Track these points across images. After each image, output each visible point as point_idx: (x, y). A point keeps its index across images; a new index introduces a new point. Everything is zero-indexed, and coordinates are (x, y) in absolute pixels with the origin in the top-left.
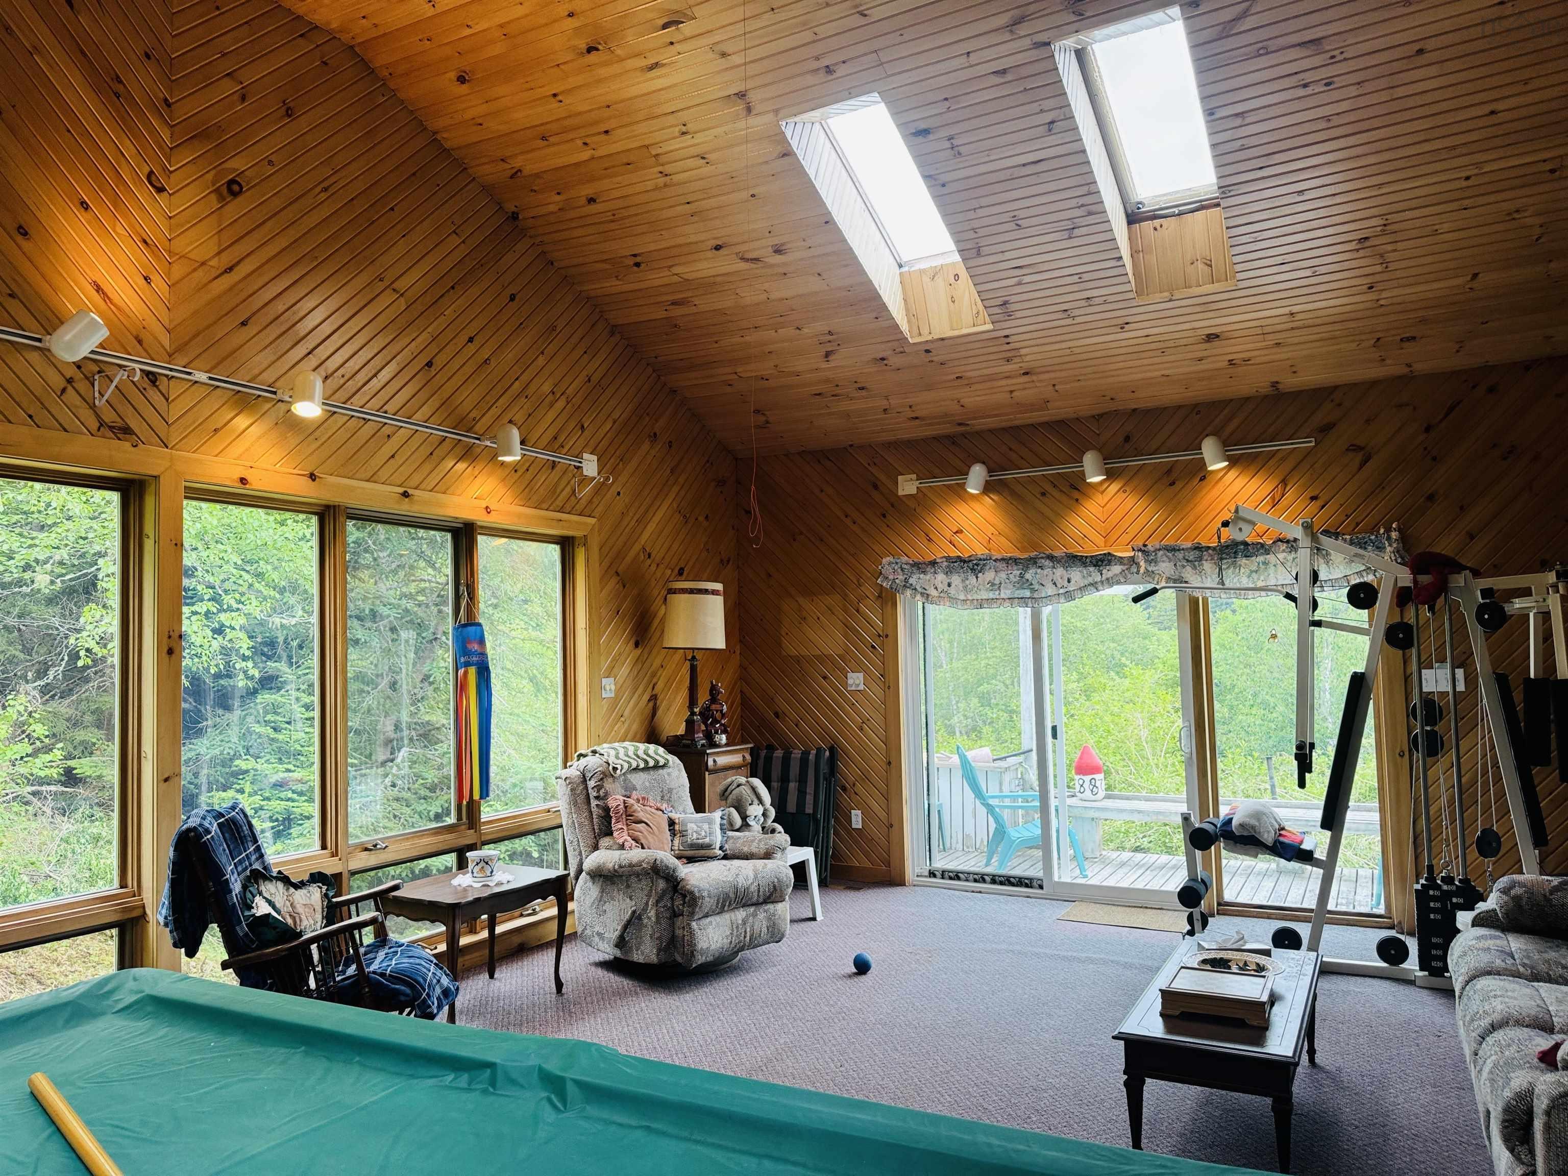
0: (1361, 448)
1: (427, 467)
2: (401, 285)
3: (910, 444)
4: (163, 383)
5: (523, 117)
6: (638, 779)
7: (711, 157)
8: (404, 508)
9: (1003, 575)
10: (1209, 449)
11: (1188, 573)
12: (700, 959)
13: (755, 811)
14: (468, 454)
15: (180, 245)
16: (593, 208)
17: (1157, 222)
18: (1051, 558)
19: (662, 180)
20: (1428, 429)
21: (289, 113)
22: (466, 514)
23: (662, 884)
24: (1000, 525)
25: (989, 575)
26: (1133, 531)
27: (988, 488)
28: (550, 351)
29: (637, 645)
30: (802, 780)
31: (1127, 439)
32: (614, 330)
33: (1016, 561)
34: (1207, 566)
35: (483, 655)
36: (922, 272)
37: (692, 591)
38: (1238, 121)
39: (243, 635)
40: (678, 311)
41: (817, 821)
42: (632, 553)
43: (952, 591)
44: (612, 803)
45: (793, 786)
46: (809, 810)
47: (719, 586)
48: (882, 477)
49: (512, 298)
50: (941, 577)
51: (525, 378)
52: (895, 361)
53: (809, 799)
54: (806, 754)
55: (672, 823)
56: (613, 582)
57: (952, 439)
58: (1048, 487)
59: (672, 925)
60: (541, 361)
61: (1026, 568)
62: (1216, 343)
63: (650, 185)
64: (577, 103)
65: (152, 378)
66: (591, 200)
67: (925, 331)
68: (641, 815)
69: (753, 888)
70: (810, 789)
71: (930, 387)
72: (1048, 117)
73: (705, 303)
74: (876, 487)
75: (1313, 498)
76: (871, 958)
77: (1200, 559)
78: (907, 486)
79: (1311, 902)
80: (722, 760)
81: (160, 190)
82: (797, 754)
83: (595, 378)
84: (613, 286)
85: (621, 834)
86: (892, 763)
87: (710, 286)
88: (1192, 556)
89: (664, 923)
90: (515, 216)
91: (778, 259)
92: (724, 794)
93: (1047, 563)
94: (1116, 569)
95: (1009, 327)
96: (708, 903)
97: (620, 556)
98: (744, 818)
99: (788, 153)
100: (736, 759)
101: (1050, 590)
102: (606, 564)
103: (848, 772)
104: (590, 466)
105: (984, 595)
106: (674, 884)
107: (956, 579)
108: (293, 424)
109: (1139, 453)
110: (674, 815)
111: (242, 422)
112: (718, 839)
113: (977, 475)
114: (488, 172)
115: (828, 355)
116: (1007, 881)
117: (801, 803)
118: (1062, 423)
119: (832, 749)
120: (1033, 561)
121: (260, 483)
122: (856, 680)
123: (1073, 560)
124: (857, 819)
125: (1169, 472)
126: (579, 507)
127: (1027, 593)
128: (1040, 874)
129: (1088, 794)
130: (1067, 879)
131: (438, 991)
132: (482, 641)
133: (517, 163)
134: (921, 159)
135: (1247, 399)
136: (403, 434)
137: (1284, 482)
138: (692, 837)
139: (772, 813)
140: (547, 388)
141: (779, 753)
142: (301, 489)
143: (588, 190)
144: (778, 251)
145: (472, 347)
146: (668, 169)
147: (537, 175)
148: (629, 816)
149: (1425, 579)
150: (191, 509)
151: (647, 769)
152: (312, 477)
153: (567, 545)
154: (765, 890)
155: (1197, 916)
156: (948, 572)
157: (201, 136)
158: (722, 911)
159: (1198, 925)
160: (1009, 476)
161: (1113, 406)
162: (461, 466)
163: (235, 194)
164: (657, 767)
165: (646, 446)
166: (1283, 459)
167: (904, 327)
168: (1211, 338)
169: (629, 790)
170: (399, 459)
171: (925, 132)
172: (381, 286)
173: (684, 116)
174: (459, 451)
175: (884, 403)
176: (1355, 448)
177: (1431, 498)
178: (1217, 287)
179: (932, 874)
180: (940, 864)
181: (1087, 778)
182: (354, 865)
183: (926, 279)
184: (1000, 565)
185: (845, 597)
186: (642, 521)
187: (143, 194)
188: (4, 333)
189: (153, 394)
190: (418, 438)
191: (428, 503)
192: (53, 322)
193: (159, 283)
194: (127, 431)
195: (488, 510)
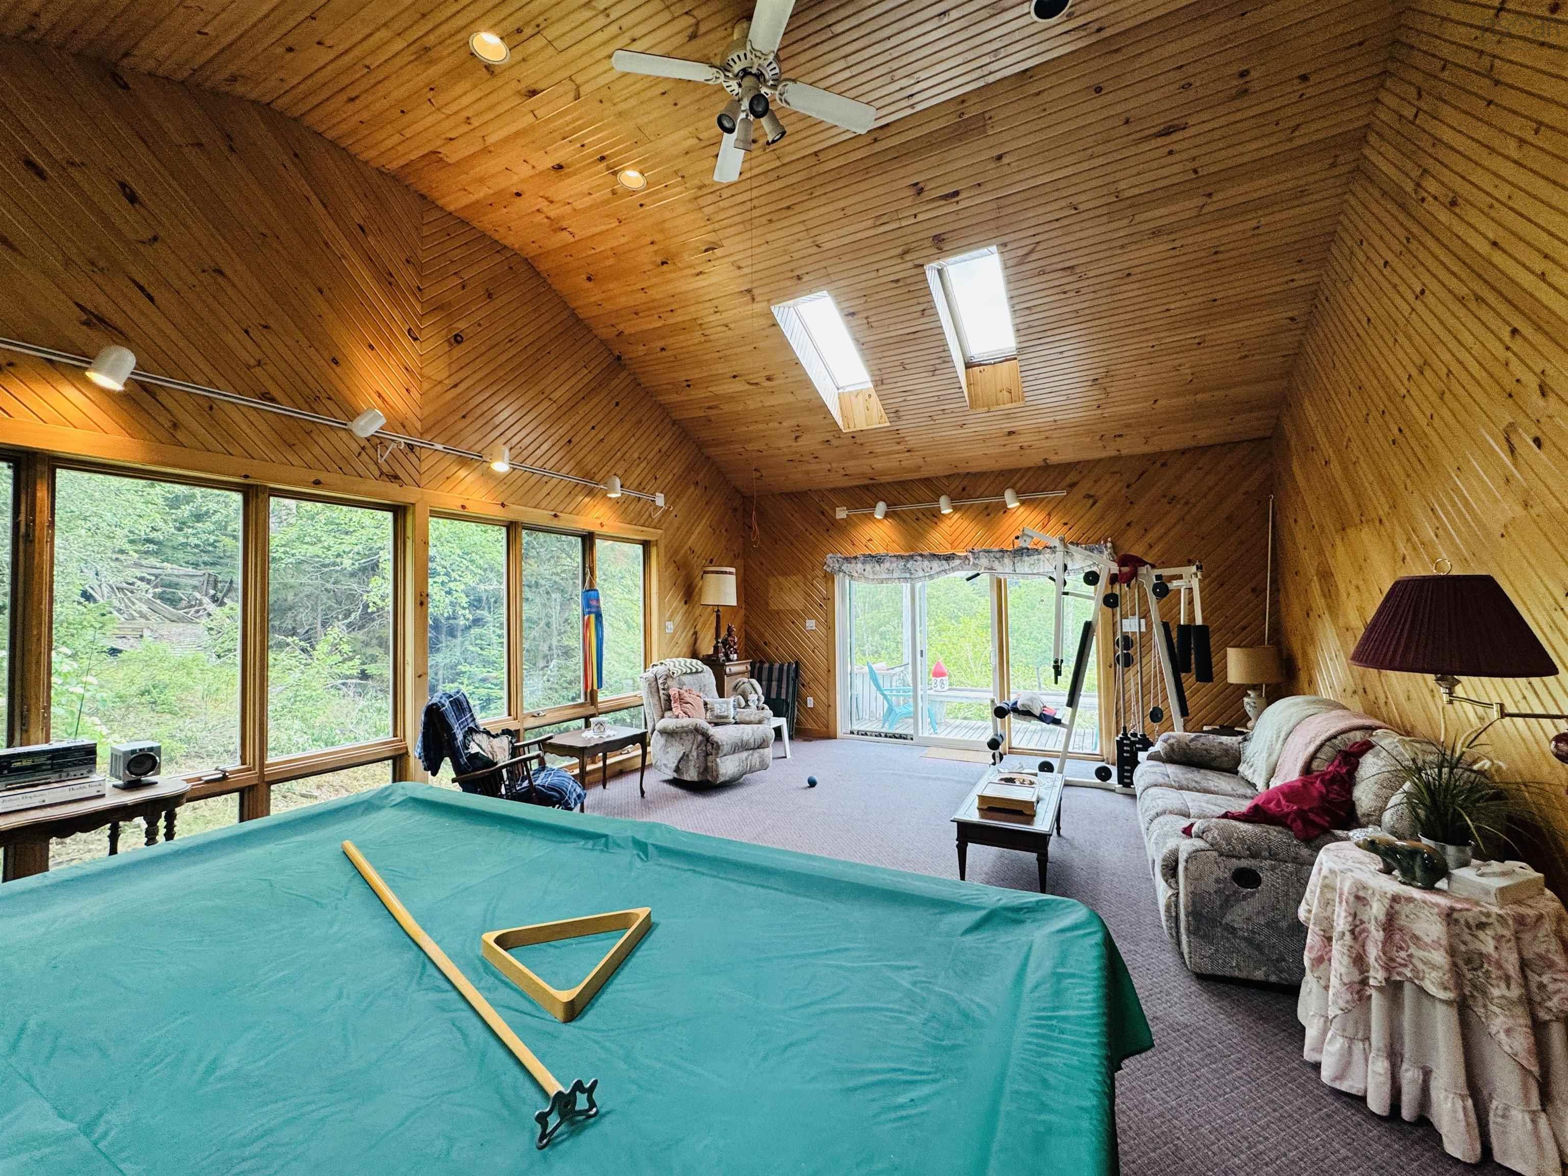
0: (1092, 496)
1: (568, 500)
2: (555, 396)
3: (844, 489)
4: (417, 450)
5: (623, 301)
6: (685, 679)
7: (731, 326)
8: (555, 523)
9: (895, 565)
10: (1009, 495)
11: (996, 564)
12: (721, 779)
13: (753, 697)
14: (591, 493)
15: (426, 371)
16: (664, 353)
17: (981, 368)
18: (921, 555)
19: (703, 339)
20: (1128, 486)
21: (490, 296)
22: (590, 528)
23: (700, 738)
24: (894, 537)
25: (887, 565)
26: (966, 541)
27: (887, 515)
28: (638, 435)
29: (686, 603)
30: (780, 681)
31: (964, 489)
32: (674, 423)
33: (902, 557)
34: (1007, 561)
35: (598, 607)
36: (850, 392)
37: (717, 572)
38: (1027, 312)
39: (463, 595)
40: (711, 412)
41: (788, 704)
42: (683, 552)
43: (866, 573)
44: (672, 692)
45: (774, 684)
46: (783, 697)
47: (733, 570)
48: (827, 508)
49: (617, 404)
50: (860, 565)
51: (624, 449)
52: (835, 442)
53: (784, 691)
54: (782, 666)
55: (706, 704)
56: (672, 567)
57: (866, 487)
58: (920, 516)
59: (706, 760)
60: (633, 440)
61: (908, 561)
62: (1013, 436)
63: (696, 341)
64: (656, 293)
65: (411, 447)
66: (663, 349)
67: (852, 426)
68: (688, 700)
69: (752, 741)
70: (784, 686)
71: (855, 457)
72: (921, 307)
73: (726, 408)
74: (823, 514)
75: (1065, 524)
76: (816, 778)
77: (1003, 557)
78: (841, 514)
79: (1060, 748)
80: (735, 669)
81: (415, 339)
82: (777, 666)
83: (664, 450)
84: (674, 398)
85: (677, 709)
86: (830, 671)
87: (731, 398)
88: (998, 555)
89: (701, 758)
90: (619, 358)
91: (769, 383)
92: (735, 688)
93: (919, 558)
94: (957, 562)
95: (900, 425)
96: (726, 749)
97: (676, 552)
98: (747, 701)
99: (775, 325)
100: (742, 668)
101: (921, 574)
102: (668, 555)
103: (806, 676)
104: (660, 500)
105: (884, 576)
106: (707, 738)
107: (868, 567)
108: (489, 475)
109: (970, 497)
110: (708, 700)
111: (462, 473)
112: (732, 713)
113: (881, 508)
114: (604, 332)
115: (797, 438)
116: (894, 736)
117: (779, 693)
118: (925, 479)
119: (797, 663)
120: (912, 557)
121: (474, 509)
122: (811, 624)
123: (934, 556)
124: (810, 702)
125: (987, 508)
126: (654, 524)
127: (908, 575)
128: (912, 732)
129: (939, 688)
130: (926, 735)
131: (574, 795)
132: (598, 600)
133: (621, 327)
134: (851, 328)
135: (1029, 469)
136: (554, 481)
137: (1049, 514)
138: (717, 712)
139: (763, 699)
140: (636, 455)
141: (767, 665)
142: (497, 512)
143: (661, 344)
144: (769, 379)
145: (593, 432)
146: (707, 332)
147: (630, 335)
148: (681, 699)
149: (1125, 569)
150: (433, 520)
151: (691, 673)
152: (503, 505)
153: (646, 545)
154: (759, 741)
155: (997, 755)
156: (864, 563)
157: (440, 308)
158: (734, 752)
159: (998, 759)
160: (898, 509)
161: (956, 471)
162: (587, 499)
163: (459, 343)
164: (697, 672)
165: (692, 488)
166: (1049, 502)
167: (840, 423)
168: (1011, 433)
169: (681, 685)
170: (552, 496)
171: (853, 314)
172: (543, 396)
173: (715, 302)
174: (586, 491)
175: (829, 467)
176: (1088, 496)
177: (1129, 524)
178: (1014, 405)
179: (852, 733)
180: (856, 728)
181: (939, 679)
182: (527, 725)
183: (853, 398)
184: (894, 559)
185: (805, 577)
186: (690, 532)
187: (406, 342)
188: (323, 419)
189: (412, 456)
190: (563, 484)
191: (567, 521)
192: (353, 414)
193: (415, 393)
194: (396, 477)
195: (602, 525)
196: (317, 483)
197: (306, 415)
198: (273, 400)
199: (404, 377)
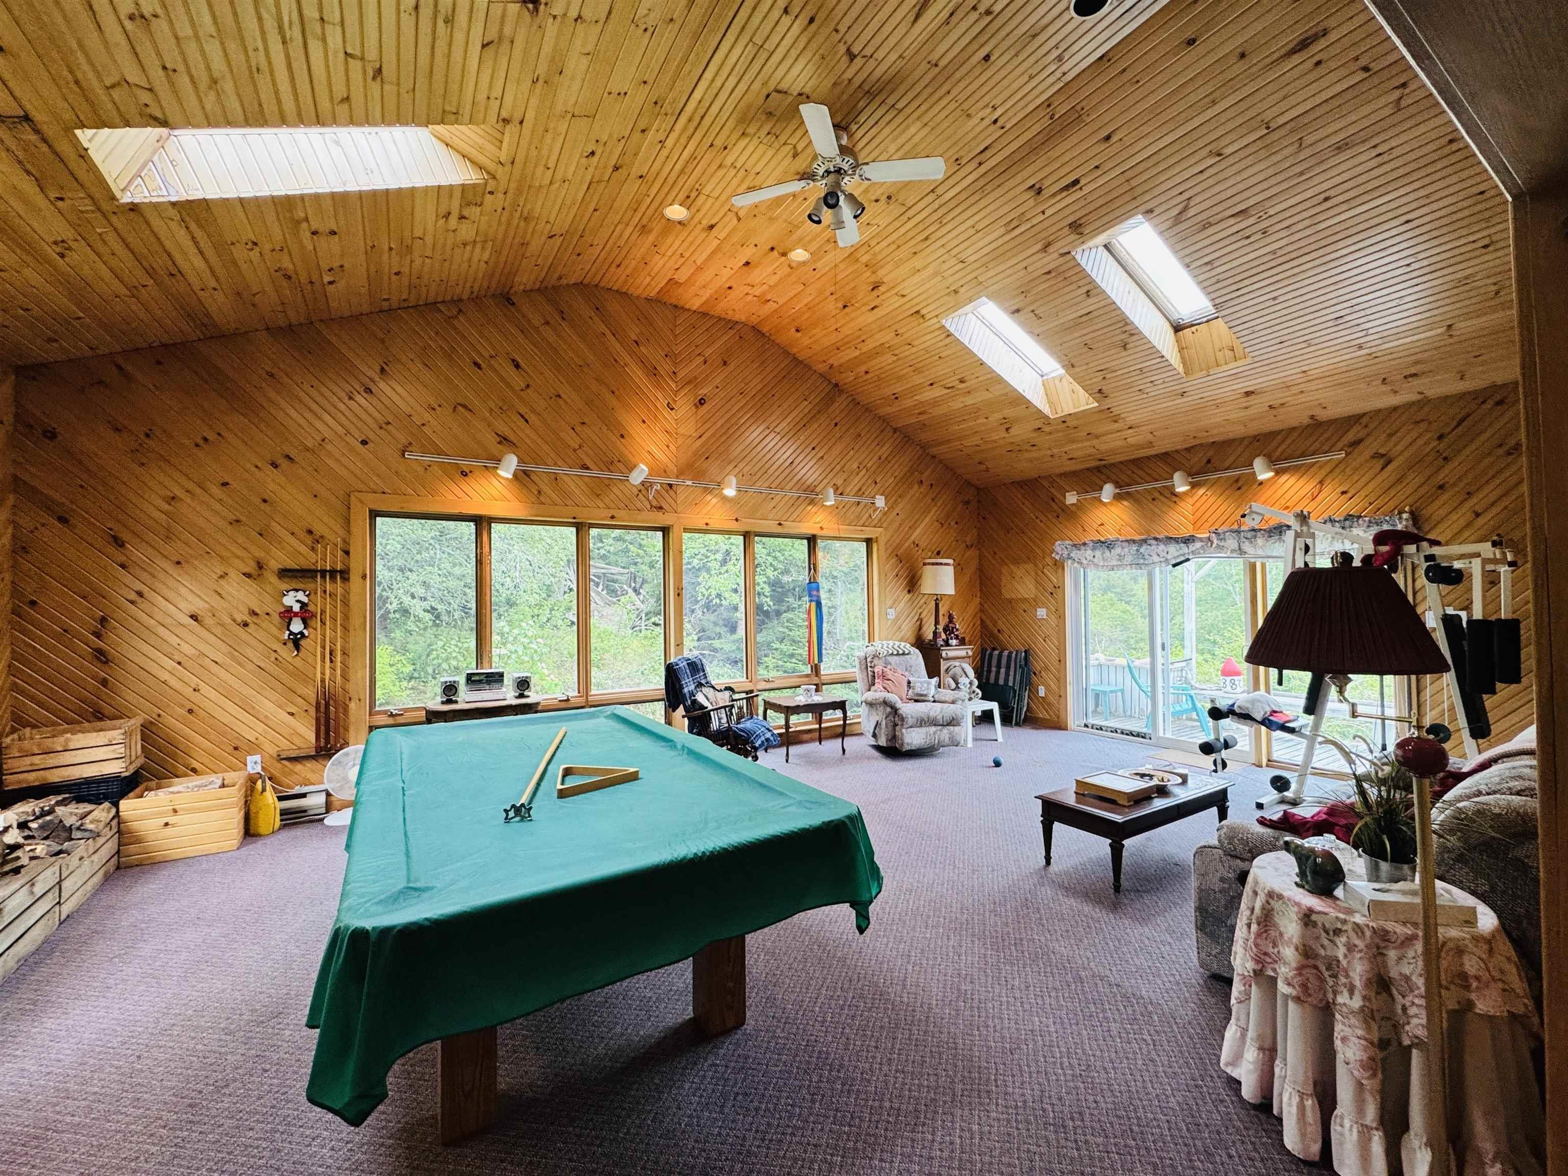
0: (1383, 456)
1: (792, 510)
2: (777, 430)
3: (1074, 474)
4: (674, 488)
5: (826, 342)
6: (893, 660)
7: (914, 343)
8: (779, 530)
9: (1126, 550)
10: (1259, 464)
11: (1246, 546)
12: (907, 748)
13: (963, 681)
14: (812, 502)
15: (681, 430)
16: (868, 376)
17: (1194, 329)
18: (1156, 539)
19: (895, 358)
20: (1441, 437)
21: (725, 363)
22: (814, 532)
23: (889, 710)
24: (1128, 520)
25: (1118, 550)
26: (1211, 521)
27: (1117, 497)
28: (856, 448)
29: (909, 592)
30: (1008, 668)
31: (1209, 461)
32: (895, 430)
33: (1134, 541)
34: (1260, 541)
35: (818, 597)
36: (1053, 378)
37: (933, 564)
38: (1209, 267)
40: (922, 418)
41: (1015, 691)
42: (907, 544)
43: (1096, 560)
44: (876, 670)
45: (1003, 671)
46: (1011, 684)
47: (951, 561)
48: (1058, 496)
49: (836, 425)
50: (1089, 553)
51: (842, 463)
52: (1047, 429)
53: (1011, 678)
54: (1011, 653)
55: (909, 682)
56: (893, 560)
57: (1098, 469)
58: (1157, 495)
59: (894, 730)
60: (852, 453)
61: (1141, 545)
62: (1253, 397)
63: (890, 361)
64: (846, 331)
65: (670, 486)
66: (867, 372)
67: (1059, 411)
68: (890, 677)
69: (939, 717)
70: (1012, 673)
71: (1073, 441)
72: (1084, 289)
73: (936, 412)
74: (1053, 500)
75: (1343, 493)
76: (1002, 760)
77: (1255, 537)
78: (1071, 498)
80: (952, 654)
81: (672, 409)
82: (1006, 653)
83: (883, 458)
84: (889, 410)
85: (879, 685)
86: (1062, 661)
87: (935, 403)
88: (1249, 535)
89: (890, 728)
90: (837, 385)
91: (963, 385)
92: (947, 671)
93: (1154, 542)
94: (1198, 545)
95: (1107, 403)
96: (910, 721)
97: (899, 546)
98: (957, 683)
99: (949, 335)
100: (963, 653)
101: (1156, 559)
102: (889, 552)
103: (1037, 665)
104: (880, 502)
105: (1115, 563)
106: (895, 710)
107: (1098, 553)
108: (725, 499)
109: (1216, 470)
110: (911, 679)
111: (709, 497)
112: (932, 691)
113: (1108, 491)
114: (822, 368)
115: (1007, 429)
116: (1131, 734)
117: (1006, 680)
118: (1164, 454)
119: (1026, 652)
120: (1145, 541)
121: (714, 525)
122: (1042, 613)
123: (1170, 539)
124: (1042, 692)
125: (1237, 481)
126: (873, 524)
127: (1142, 561)
128: (1150, 731)
129: (1229, 689)
130: (1169, 735)
132: (818, 590)
133: (831, 361)
134: (1022, 324)
135: (1294, 429)
136: (778, 498)
137: (1321, 482)
138: (918, 690)
139: (976, 683)
140: (855, 466)
141: (996, 652)
142: (734, 526)
143: (863, 368)
144: (962, 381)
145: (814, 452)
146: (897, 352)
147: (841, 365)
148: (884, 677)
150: (686, 536)
151: (898, 654)
152: (737, 520)
153: (869, 542)
154: (947, 718)
155: (1219, 761)
156: (1094, 549)
157: (689, 382)
158: (921, 726)
159: (1220, 767)
160: (1132, 489)
161: (1197, 442)
162: (809, 508)
163: (702, 404)
164: (903, 654)
165: (916, 486)
166: (1321, 467)
167: (1046, 410)
168: (1248, 394)
169: (887, 663)
170: (778, 508)
171: (1018, 311)
172: (768, 431)
173: (894, 328)
174: (807, 502)
175: (1049, 453)
176: (1377, 456)
177: (1441, 487)
178: (1239, 363)
179: (1086, 726)
180: (1091, 721)
181: (1229, 679)
182: (760, 687)
183: (1057, 382)
184: (1126, 544)
185: (1036, 565)
186: (912, 528)
187: (666, 412)
188: (615, 476)
189: (671, 492)
190: (786, 498)
191: (791, 527)
192: (631, 468)
193: (672, 447)
194: (661, 508)
195: (822, 528)
196: (613, 517)
197: (606, 475)
198: (588, 468)
199: (664, 438)
